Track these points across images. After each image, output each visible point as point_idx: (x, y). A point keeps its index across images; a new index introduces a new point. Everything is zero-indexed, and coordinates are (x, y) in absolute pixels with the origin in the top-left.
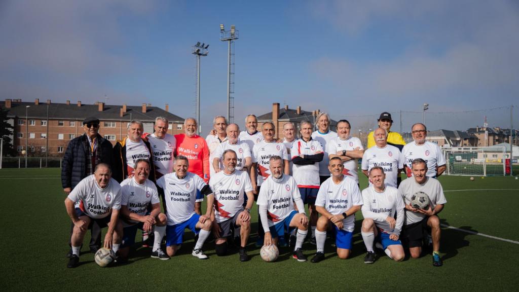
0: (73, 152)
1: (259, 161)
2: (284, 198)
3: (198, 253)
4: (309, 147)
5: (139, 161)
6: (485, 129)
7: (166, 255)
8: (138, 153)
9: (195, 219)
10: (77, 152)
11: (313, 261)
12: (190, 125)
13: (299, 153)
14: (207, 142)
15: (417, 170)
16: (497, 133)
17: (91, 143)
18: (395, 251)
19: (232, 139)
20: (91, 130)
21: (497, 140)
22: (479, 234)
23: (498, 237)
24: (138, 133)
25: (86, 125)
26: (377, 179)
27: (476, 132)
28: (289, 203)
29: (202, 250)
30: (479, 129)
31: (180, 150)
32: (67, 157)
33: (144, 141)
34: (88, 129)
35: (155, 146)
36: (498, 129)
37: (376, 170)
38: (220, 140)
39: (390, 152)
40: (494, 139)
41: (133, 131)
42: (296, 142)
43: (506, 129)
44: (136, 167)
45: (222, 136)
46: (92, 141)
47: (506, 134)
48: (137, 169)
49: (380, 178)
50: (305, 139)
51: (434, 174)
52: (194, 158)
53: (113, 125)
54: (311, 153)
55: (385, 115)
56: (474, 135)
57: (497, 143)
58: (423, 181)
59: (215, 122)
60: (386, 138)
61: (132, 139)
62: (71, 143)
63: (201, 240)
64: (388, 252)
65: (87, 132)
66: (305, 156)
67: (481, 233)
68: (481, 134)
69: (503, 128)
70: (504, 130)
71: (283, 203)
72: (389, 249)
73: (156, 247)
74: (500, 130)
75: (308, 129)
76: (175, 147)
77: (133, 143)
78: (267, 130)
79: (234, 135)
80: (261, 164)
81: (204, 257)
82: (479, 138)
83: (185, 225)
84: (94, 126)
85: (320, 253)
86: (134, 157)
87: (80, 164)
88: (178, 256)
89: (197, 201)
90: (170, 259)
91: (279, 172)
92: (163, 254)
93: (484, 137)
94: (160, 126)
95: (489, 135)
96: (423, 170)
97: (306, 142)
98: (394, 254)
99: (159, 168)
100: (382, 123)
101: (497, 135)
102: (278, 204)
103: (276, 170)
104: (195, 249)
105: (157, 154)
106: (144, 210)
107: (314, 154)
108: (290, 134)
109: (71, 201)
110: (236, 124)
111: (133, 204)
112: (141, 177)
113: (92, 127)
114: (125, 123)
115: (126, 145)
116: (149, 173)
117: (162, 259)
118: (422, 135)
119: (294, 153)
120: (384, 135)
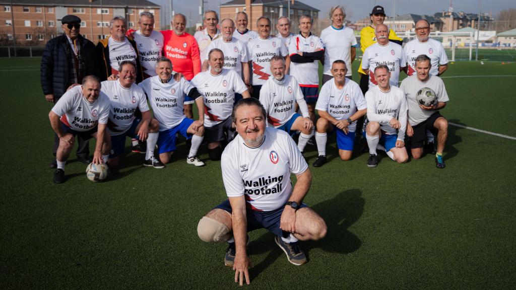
0: (52, 55)
1: (254, 59)
2: (286, 101)
3: (193, 160)
4: (308, 42)
5: (124, 63)
6: (450, 14)
7: (160, 164)
8: (123, 54)
9: (186, 123)
10: (57, 55)
11: (316, 165)
12: (178, 24)
13: (298, 49)
14: (196, 39)
15: (420, 68)
16: (461, 17)
17: (72, 46)
18: (398, 153)
19: (226, 36)
20: (72, 31)
21: (461, 25)
22: (468, 128)
23: (487, 131)
24: (122, 31)
25: (66, 25)
26: (382, 79)
27: (442, 16)
28: (292, 106)
29: (197, 156)
30: (445, 13)
31: (167, 49)
32: (46, 60)
33: (129, 40)
34: (69, 30)
35: (140, 44)
36: (462, 13)
37: (380, 69)
38: (210, 37)
39: (392, 50)
40: (458, 24)
41: (116, 29)
42: (294, 38)
43: (470, 13)
44: (121, 70)
45: (212, 33)
46: (73, 43)
47: (469, 19)
48: (122, 72)
49: (385, 77)
50: (304, 35)
51: (437, 73)
52: (182, 57)
53: (83, 11)
54: (311, 50)
55: (378, 9)
56: (440, 20)
57: (460, 27)
58: (426, 78)
59: (205, 18)
60: (388, 35)
61: (116, 38)
62: (50, 45)
63: (194, 146)
64: (390, 154)
65: (67, 32)
66: (304, 53)
67: (469, 126)
68: (447, 19)
69: (467, 13)
70: (468, 15)
71: (285, 107)
72: (392, 151)
73: (150, 155)
74: (464, 14)
75: (307, 23)
76: (163, 45)
77: (118, 43)
78: (263, 26)
79: (229, 31)
80: (257, 63)
81: (201, 164)
82: (444, 22)
83: (176, 130)
84: (75, 27)
85: (322, 156)
86: (118, 58)
87: (62, 69)
88: (173, 164)
89: (187, 103)
90: (165, 167)
91: (280, 74)
92: (157, 162)
93: (448, 22)
94: (145, 23)
95: (454, 19)
96: (427, 68)
97: (305, 38)
98: (397, 156)
99: (146, 69)
100: (376, 17)
101: (461, 19)
102: (280, 108)
103: (277, 71)
104: (189, 157)
105: (143, 54)
106: (131, 116)
107: (312, 52)
108: (286, 29)
109: (57, 115)
110: (231, 20)
111: (117, 109)
112: (127, 81)
113: (73, 28)
114: (95, 9)
115: (109, 46)
116: (136, 76)
117: (157, 167)
118: (426, 32)
119: (292, 51)
120: (386, 32)
